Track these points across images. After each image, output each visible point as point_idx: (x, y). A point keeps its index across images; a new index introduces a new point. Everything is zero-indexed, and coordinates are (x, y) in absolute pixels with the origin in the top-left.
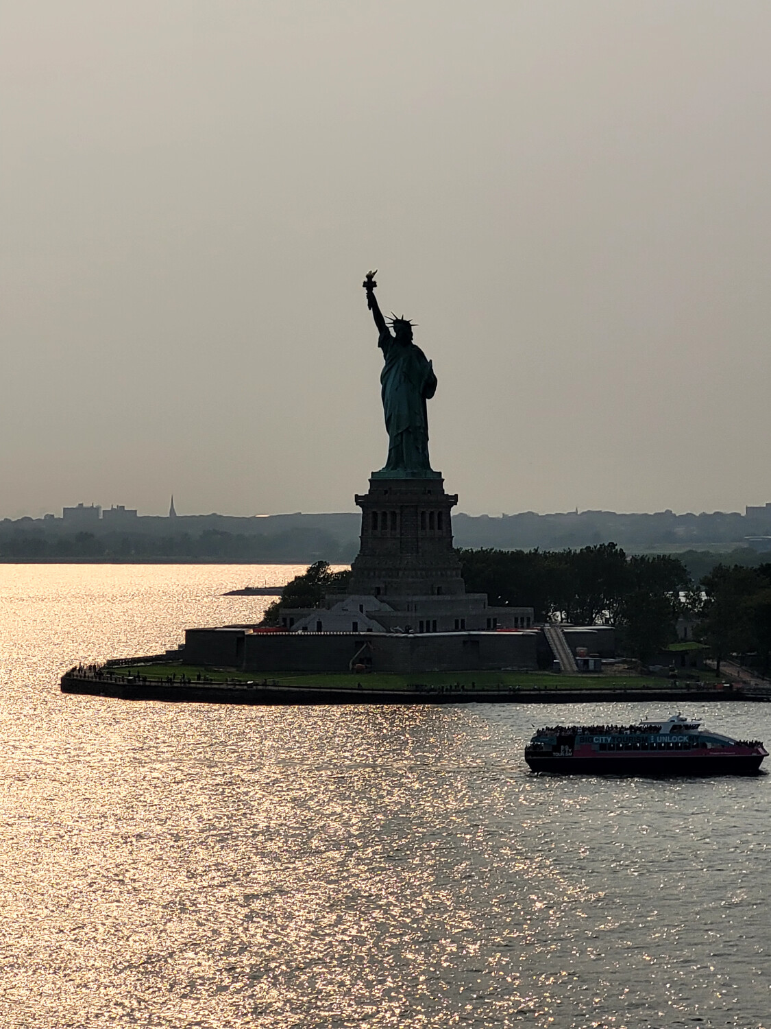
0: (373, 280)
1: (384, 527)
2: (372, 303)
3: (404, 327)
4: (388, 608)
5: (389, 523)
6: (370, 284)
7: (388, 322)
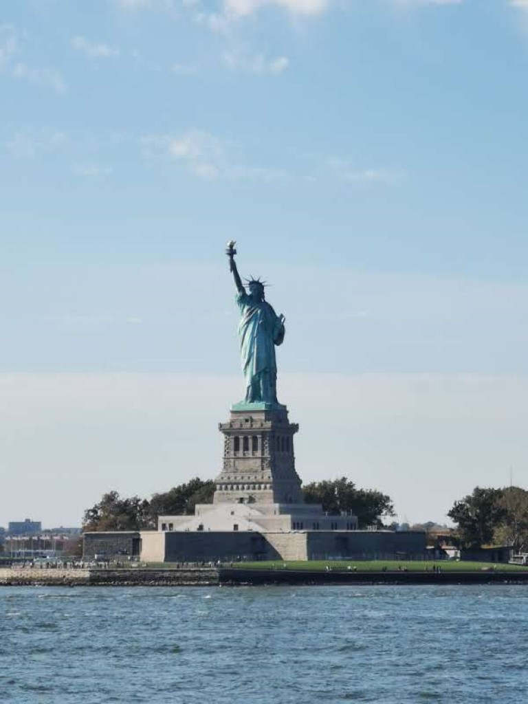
0: (234, 248)
1: (246, 448)
2: (233, 267)
3: (258, 287)
4: (257, 513)
5: (250, 446)
6: (232, 252)
7: (245, 283)
